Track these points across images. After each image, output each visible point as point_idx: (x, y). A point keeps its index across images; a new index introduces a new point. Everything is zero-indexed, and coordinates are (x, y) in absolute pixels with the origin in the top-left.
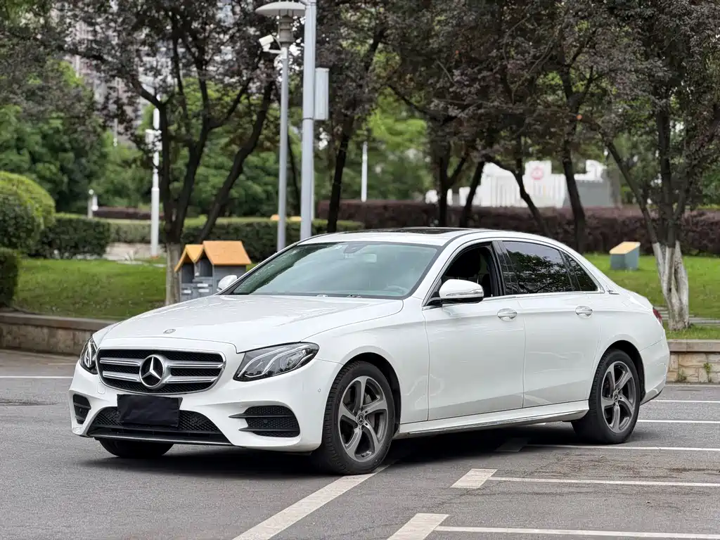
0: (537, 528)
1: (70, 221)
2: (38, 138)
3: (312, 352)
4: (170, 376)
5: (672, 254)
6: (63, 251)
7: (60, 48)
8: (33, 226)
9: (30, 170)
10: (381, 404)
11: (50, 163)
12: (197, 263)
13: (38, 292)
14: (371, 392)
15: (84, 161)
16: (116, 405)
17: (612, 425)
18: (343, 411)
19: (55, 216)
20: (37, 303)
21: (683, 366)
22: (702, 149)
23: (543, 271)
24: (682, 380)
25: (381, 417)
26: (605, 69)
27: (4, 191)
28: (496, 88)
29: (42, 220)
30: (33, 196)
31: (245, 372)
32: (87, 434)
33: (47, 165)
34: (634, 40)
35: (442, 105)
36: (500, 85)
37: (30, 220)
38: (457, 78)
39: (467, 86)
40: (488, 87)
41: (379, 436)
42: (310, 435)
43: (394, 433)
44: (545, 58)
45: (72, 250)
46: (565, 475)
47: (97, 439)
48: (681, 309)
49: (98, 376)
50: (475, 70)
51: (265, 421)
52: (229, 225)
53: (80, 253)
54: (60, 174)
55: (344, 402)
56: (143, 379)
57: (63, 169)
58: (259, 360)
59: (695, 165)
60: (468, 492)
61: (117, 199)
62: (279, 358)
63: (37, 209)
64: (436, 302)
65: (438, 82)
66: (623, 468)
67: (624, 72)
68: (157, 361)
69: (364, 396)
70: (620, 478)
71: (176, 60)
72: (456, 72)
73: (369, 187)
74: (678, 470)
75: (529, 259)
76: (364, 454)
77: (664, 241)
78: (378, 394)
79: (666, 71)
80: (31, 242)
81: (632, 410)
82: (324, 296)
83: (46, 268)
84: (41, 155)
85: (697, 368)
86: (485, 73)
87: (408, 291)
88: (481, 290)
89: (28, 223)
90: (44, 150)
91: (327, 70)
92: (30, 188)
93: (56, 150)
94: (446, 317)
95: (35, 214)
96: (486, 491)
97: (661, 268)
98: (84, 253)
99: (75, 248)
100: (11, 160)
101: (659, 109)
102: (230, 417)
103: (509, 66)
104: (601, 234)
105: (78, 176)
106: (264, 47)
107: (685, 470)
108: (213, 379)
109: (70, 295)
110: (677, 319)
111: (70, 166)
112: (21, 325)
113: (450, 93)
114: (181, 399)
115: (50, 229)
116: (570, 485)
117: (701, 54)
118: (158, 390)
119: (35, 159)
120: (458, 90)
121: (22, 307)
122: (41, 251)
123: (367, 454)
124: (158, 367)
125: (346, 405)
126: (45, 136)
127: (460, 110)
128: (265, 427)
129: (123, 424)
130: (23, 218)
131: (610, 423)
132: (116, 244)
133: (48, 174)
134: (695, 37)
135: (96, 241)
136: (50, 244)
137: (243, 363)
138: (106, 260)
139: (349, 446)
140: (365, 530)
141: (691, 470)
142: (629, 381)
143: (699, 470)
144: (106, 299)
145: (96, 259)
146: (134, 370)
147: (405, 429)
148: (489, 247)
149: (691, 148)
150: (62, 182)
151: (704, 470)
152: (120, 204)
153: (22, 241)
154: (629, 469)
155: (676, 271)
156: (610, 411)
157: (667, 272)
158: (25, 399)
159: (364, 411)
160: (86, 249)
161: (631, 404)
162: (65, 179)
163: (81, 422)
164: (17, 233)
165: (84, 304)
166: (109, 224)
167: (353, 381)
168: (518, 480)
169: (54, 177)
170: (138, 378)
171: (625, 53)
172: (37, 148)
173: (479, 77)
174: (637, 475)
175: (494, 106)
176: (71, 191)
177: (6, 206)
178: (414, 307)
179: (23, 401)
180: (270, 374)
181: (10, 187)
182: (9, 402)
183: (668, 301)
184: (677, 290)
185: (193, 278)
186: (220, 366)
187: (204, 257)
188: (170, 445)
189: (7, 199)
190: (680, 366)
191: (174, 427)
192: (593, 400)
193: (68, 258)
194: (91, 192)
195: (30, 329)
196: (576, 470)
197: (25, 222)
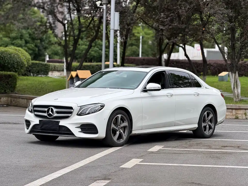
0: (171, 163)
1: (37, 63)
2: (28, 35)
3: (103, 106)
4: (56, 114)
5: (235, 76)
6: (34, 74)
7: (30, 5)
8: (23, 65)
9: (25, 46)
10: (126, 124)
11: (32, 44)
12: (75, 77)
13: (24, 87)
14: (123, 120)
15: (43, 43)
16: (39, 123)
17: (206, 132)
18: (113, 126)
19: (31, 62)
20: (24, 91)
21: (237, 114)
22: (245, 40)
23: (186, 81)
24: (237, 118)
25: (126, 128)
26: (212, 13)
27: (13, 53)
28: (176, 19)
29: (26, 63)
30: (24, 55)
31: (81, 113)
32: (30, 133)
33: (31, 44)
34: (222, 3)
35: (157, 25)
36: (177, 18)
37: (22, 63)
38: (162, 16)
39: (166, 18)
40: (173, 19)
41: (125, 134)
42: (102, 134)
43: (130, 134)
44: (192, 9)
45: (37, 73)
46: (186, 148)
47: (33, 134)
48: (238, 94)
49: (33, 114)
50: (169, 13)
51: (87, 129)
52: (90, 65)
53: (40, 74)
54: (35, 48)
55: (113, 123)
56: (48, 115)
57: (36, 46)
58: (85, 109)
59: (243, 46)
60: (152, 152)
61: (56, 56)
62: (92, 108)
63: (24, 59)
64: (145, 90)
65: (156, 17)
66: (206, 146)
67: (218, 14)
68: (52, 109)
69: (120, 121)
70: (204, 149)
71: (69, 9)
72: (162, 14)
73: (142, 53)
74: (225, 146)
75: (182, 77)
76: (120, 140)
77: (233, 71)
78: (125, 121)
79: (233, 14)
80: (22, 71)
81: (213, 127)
82: (108, 88)
83: (27, 79)
84: (29, 41)
85: (242, 114)
86: (172, 14)
87: (136, 87)
88: (160, 87)
89: (21, 64)
90: (30, 39)
91: (119, 13)
92: (23, 52)
93: (33, 39)
94: (149, 96)
95: (24, 61)
96: (158, 152)
97: (231, 80)
98: (41, 74)
99: (38, 73)
100: (18, 43)
101: (230, 26)
102: (76, 127)
103: (180, 12)
104: (218, 69)
105: (41, 48)
106: (98, 5)
107: (227, 146)
108: (70, 115)
109: (35, 88)
110: (237, 98)
111: (39, 45)
112: (18, 98)
113: (160, 21)
114: (60, 121)
115: (30, 66)
116: (186, 151)
117: (245, 8)
118: (52, 119)
119: (27, 42)
120: (163, 20)
121: (18, 92)
122: (26, 74)
123: (121, 140)
124: (52, 111)
125: (114, 124)
126: (30, 35)
127: (163, 27)
128: (87, 131)
129: (41, 130)
130: (20, 62)
131: (205, 131)
132: (54, 72)
133: (31, 47)
134: (243, 2)
135: (45, 71)
136: (30, 71)
137: (80, 110)
138: (49, 77)
139: (114, 138)
140: (115, 164)
141: (228, 146)
142: (212, 117)
143: (231, 146)
144: (46, 90)
145: (45, 77)
146: (44, 112)
147: (134, 132)
148: (164, 73)
149: (242, 40)
150: (36, 50)
151: (233, 146)
152: (56, 58)
153: (19, 70)
154: (208, 146)
155: (236, 81)
156: (205, 127)
157: (233, 82)
158: (15, 122)
159: (120, 126)
160: (42, 73)
161: (212, 125)
162: (37, 49)
163: (28, 129)
164: (18, 68)
165: (39, 91)
166: (49, 65)
167: (117, 116)
168: (170, 149)
169: (33, 49)
170: (46, 114)
171: (219, 7)
172: (27, 39)
173: (170, 15)
174: (210, 148)
175: (175, 25)
176: (39, 53)
177: (14, 58)
178: (138, 92)
179: (14, 123)
180: (89, 114)
181: (15, 52)
182: (9, 123)
183: (233, 92)
184: (237, 88)
185: (74, 83)
186: (72, 111)
187: (77, 76)
188: (58, 137)
189: (14, 56)
190: (236, 113)
191: (57, 131)
192: (199, 124)
193: (35, 76)
194: (46, 54)
195: (20, 99)
196: (191, 146)
197: (20, 63)
